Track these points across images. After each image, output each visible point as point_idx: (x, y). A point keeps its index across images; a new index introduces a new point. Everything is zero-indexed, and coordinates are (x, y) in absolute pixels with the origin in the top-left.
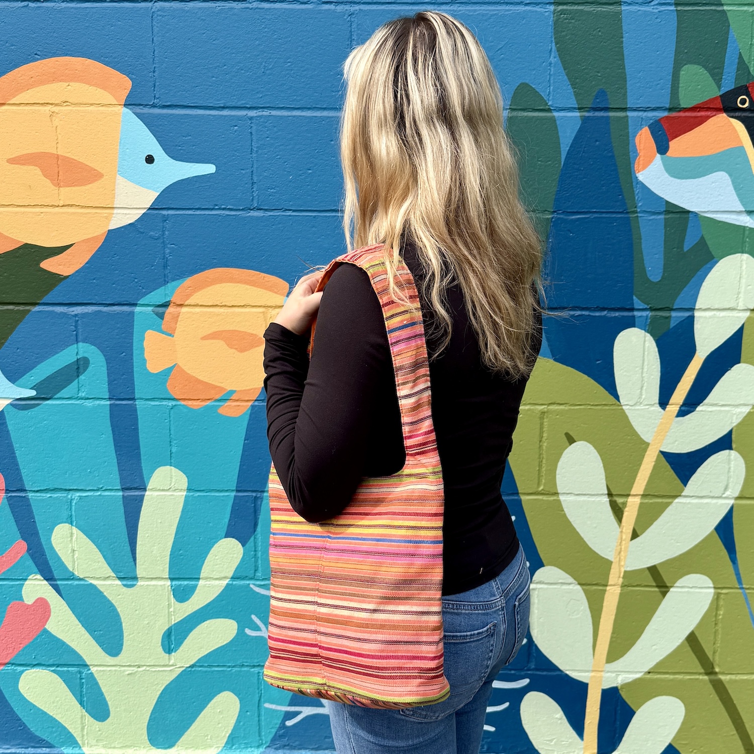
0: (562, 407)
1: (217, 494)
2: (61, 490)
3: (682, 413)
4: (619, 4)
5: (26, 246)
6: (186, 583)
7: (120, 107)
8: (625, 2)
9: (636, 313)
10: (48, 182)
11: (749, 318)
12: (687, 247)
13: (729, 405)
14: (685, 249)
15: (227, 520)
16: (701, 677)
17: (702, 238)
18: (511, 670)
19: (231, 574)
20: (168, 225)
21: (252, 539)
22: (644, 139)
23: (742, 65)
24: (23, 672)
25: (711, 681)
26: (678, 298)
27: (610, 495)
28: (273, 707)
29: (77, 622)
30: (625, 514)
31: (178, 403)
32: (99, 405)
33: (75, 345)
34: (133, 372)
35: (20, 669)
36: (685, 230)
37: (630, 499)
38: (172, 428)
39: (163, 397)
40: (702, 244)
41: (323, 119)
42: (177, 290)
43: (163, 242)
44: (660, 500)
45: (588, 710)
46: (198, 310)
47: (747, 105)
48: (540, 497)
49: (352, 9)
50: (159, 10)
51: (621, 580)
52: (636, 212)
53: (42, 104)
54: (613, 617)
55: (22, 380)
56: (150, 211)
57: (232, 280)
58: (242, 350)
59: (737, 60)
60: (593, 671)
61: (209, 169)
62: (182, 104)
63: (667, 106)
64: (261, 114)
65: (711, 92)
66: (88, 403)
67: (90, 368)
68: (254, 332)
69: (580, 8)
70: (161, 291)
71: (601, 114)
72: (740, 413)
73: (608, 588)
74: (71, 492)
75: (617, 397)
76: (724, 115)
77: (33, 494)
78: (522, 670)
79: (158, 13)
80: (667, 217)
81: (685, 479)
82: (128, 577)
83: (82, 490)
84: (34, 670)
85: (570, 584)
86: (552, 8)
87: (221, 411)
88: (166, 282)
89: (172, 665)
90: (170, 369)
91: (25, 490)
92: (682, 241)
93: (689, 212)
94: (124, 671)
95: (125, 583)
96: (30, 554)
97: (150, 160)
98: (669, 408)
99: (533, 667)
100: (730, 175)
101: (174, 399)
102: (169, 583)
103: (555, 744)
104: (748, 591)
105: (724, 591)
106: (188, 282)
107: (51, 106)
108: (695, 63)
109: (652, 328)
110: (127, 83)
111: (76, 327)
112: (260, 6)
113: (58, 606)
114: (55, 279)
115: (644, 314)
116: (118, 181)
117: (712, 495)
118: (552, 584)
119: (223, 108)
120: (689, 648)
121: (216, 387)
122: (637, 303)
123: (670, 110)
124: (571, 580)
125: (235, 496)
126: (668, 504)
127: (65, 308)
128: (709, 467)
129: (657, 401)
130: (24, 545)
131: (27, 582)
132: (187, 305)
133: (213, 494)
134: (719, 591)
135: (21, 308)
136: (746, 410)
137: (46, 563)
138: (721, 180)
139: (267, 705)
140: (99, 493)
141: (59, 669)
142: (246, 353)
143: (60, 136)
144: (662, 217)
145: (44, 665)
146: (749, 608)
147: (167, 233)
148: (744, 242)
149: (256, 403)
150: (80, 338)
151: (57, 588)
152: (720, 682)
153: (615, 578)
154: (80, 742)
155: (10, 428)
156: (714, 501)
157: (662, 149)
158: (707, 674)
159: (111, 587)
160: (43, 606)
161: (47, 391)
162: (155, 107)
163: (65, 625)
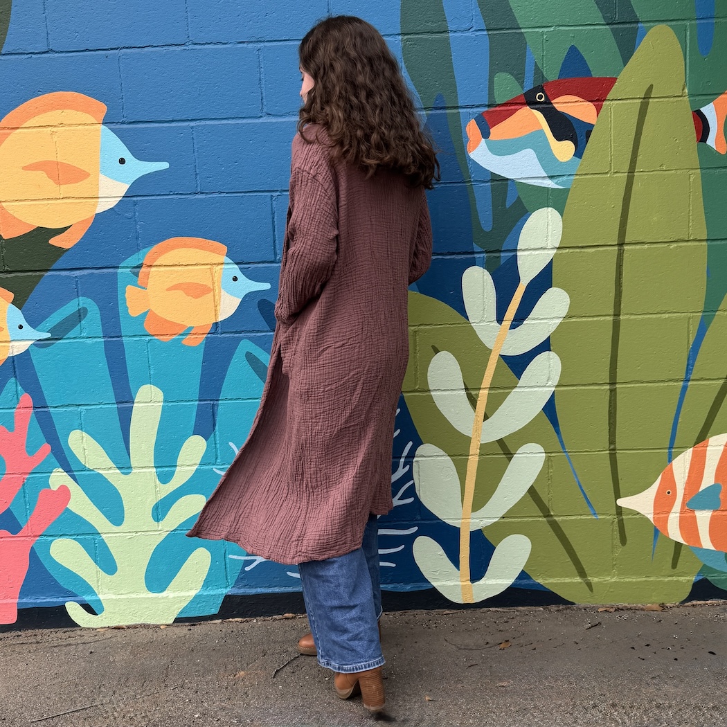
0: (428, 327)
1: (185, 404)
2: (73, 405)
3: (513, 327)
4: (447, 31)
5: (39, 229)
6: (167, 469)
7: (99, 125)
8: (451, 31)
9: (475, 255)
10: (51, 182)
11: (555, 254)
12: (508, 205)
13: (546, 319)
14: (507, 207)
15: (193, 423)
16: (541, 519)
17: (519, 197)
18: (404, 521)
19: (199, 462)
20: (137, 208)
21: (213, 435)
22: (472, 128)
23: (538, 71)
24: (52, 541)
25: (548, 522)
26: (505, 242)
27: (466, 389)
28: (235, 557)
29: (90, 502)
30: (478, 402)
31: (153, 338)
32: (96, 342)
33: (77, 299)
34: (119, 316)
35: (50, 538)
36: (506, 192)
37: (481, 391)
38: (150, 357)
39: (141, 334)
40: (519, 201)
41: (243, 125)
42: (146, 255)
43: (135, 221)
44: (502, 391)
45: (461, 547)
46: (162, 269)
47: (543, 99)
48: (417, 394)
49: (259, 46)
50: (123, 55)
51: (478, 450)
52: (470, 182)
53: (45, 126)
54: (475, 478)
55: (40, 327)
56: (125, 199)
57: (185, 246)
58: (196, 297)
59: (534, 68)
60: (463, 519)
61: (165, 165)
62: (142, 120)
63: (487, 103)
64: (199, 124)
65: (518, 91)
66: (89, 341)
67: (88, 315)
68: (204, 283)
69: (420, 36)
70: (135, 256)
71: (441, 111)
72: (554, 324)
73: (470, 457)
74: (80, 407)
75: (467, 318)
76: (528, 107)
77: (53, 409)
78: (413, 520)
79: (123, 57)
80: (493, 184)
81: (519, 375)
82: (125, 467)
83: (88, 405)
84: (59, 539)
85: (443, 456)
86: (400, 37)
87: (184, 342)
88: (139, 250)
89: (160, 530)
91: (47, 407)
92: (505, 201)
93: (508, 179)
94: (126, 536)
95: (123, 471)
96: (53, 453)
97: (122, 161)
98: (504, 323)
99: (419, 518)
100: (535, 151)
101: (150, 335)
102: (154, 470)
103: (439, 574)
104: (570, 454)
105: (553, 455)
106: (155, 248)
107: (51, 126)
108: (504, 71)
109: (487, 266)
110: (103, 108)
111: (76, 285)
112: (194, 48)
113: (75, 490)
114: (60, 251)
115: (482, 255)
116: (100, 178)
117: (538, 385)
118: (429, 456)
119: (172, 121)
120: (531, 498)
121: (179, 325)
122: (477, 248)
123: (489, 106)
124: (443, 453)
125: (198, 404)
126: (509, 393)
127: (68, 272)
128: (535, 364)
129: (495, 319)
130: (49, 447)
131: (53, 474)
132: (155, 266)
133: (182, 404)
134: (549, 455)
135: (37, 274)
136: (559, 321)
137: (65, 459)
138: (529, 155)
139: (231, 556)
140: (100, 406)
141: (78, 537)
142: (199, 299)
143: (58, 149)
144: (489, 184)
145: (67, 535)
146: (572, 466)
147: (137, 214)
148: (548, 199)
149: (209, 335)
150: (80, 293)
151: (74, 478)
152: (555, 521)
153: (474, 449)
154: (96, 591)
155: (34, 361)
156: (541, 389)
157: (486, 135)
158: (545, 517)
159: (113, 475)
160: (64, 491)
161: (58, 333)
162: (124, 123)
163: (81, 504)
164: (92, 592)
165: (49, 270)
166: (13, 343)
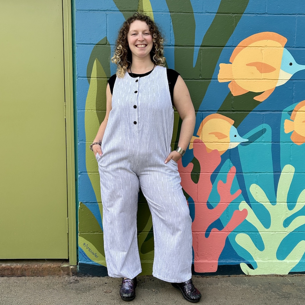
2: (254, 172)
5: (250, 92)
6: (292, 204)
7: (283, 48)
10: (258, 71)
20: (294, 85)
24: (237, 234)
29: (256, 217)
31: (294, 143)
32: (268, 144)
33: (262, 124)
34: (280, 133)
38: (291, 152)
39: (289, 141)
42: (296, 106)
43: (293, 91)
46: (301, 112)
50: (298, 17)
53: (259, 47)
55: (244, 136)
56: (290, 81)
62: (302, 46)
66: (265, 144)
67: (266, 132)
70: (290, 106)
74: (257, 173)
77: (245, 174)
79: (298, 18)
82: (273, 201)
83: (261, 172)
84: (241, 233)
88: (292, 104)
89: (286, 232)
90: (292, 132)
91: (242, 173)
94: (270, 234)
95: (273, 203)
96: (242, 194)
97: (291, 64)
101: (293, 142)
102: (286, 204)
106: (300, 103)
107: (261, 47)
110: (285, 40)
111: (263, 118)
113: (250, 212)
116: (280, 71)
127: (260, 112)
130: (241, 191)
131: (241, 203)
132: (299, 111)
133: (303, 174)
135: (246, 112)
137: (247, 197)
140: (266, 173)
141: (249, 233)
143: (263, 57)
145: (244, 232)
147: (294, 88)
150: (264, 122)
151: (250, 206)
154: (254, 258)
155: (239, 152)
159: (268, 205)
160: (245, 211)
161: (252, 140)
162: (294, 47)
163: (252, 218)
164: (252, 259)
165: (251, 111)
166: (231, 143)
